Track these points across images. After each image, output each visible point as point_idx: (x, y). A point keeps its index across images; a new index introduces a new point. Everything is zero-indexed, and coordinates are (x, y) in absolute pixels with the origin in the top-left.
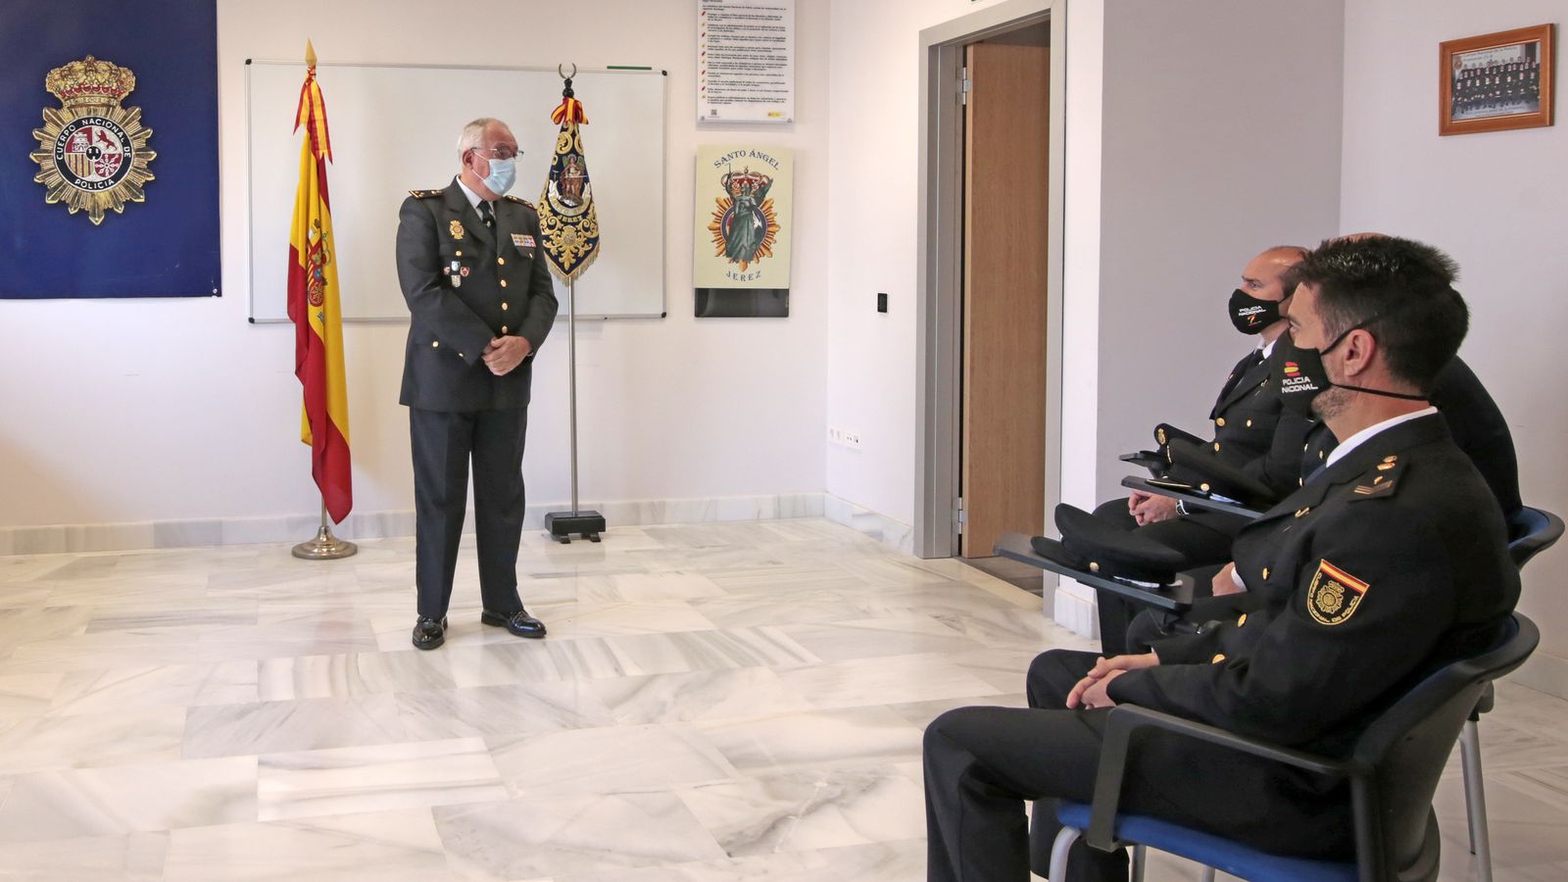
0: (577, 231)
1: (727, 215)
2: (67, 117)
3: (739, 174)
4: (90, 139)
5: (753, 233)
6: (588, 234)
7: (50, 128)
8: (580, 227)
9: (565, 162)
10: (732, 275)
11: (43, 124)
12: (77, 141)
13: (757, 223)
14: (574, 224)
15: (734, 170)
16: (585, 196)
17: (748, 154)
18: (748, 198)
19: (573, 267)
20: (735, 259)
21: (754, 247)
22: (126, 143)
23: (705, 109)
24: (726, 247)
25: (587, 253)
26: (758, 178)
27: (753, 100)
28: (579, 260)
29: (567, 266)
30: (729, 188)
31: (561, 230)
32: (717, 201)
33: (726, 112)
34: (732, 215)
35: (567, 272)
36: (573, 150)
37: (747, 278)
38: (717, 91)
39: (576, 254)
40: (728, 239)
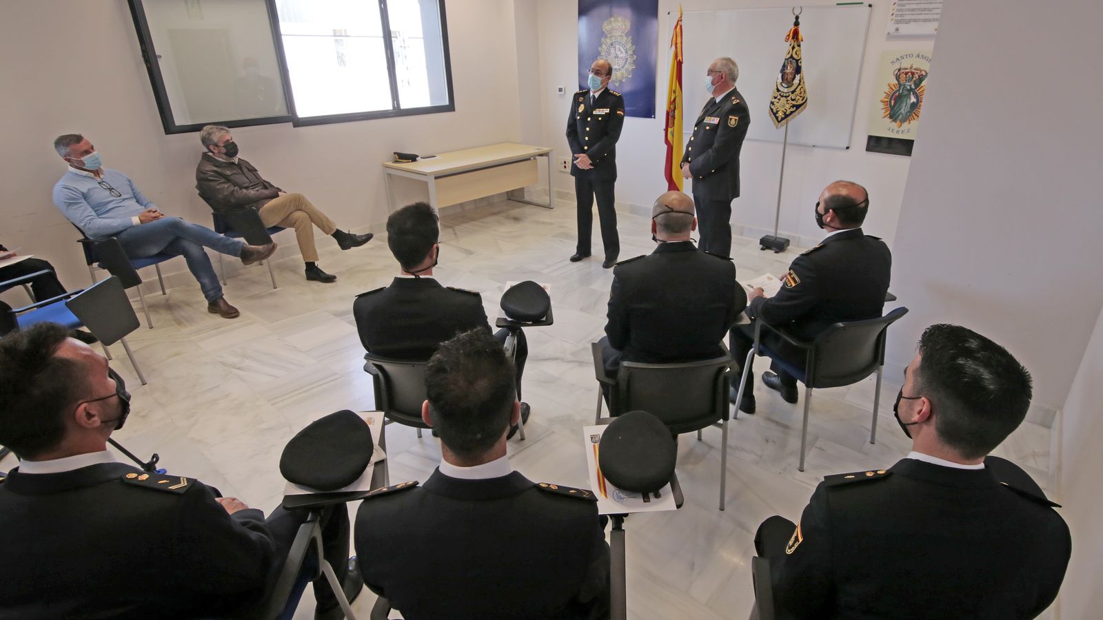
0: (787, 101)
1: (894, 94)
2: (609, 41)
3: (906, 69)
4: (615, 50)
5: (909, 105)
6: (794, 103)
7: (604, 46)
8: (789, 98)
9: (786, 63)
10: (891, 130)
11: (601, 45)
12: (612, 51)
13: (913, 99)
14: (786, 97)
15: (903, 66)
16: (796, 81)
17: (915, 56)
18: (909, 84)
19: (783, 119)
20: (895, 121)
21: (908, 114)
22: (626, 52)
23: (891, 27)
24: (890, 114)
25: (792, 113)
26: (919, 72)
27: (925, 20)
28: (786, 116)
29: (779, 119)
30: (898, 78)
31: (779, 100)
32: (889, 85)
33: (905, 29)
34: (897, 94)
35: (779, 122)
36: (792, 57)
37: (900, 132)
38: (901, 15)
39: (785, 113)
40: (892, 108)
